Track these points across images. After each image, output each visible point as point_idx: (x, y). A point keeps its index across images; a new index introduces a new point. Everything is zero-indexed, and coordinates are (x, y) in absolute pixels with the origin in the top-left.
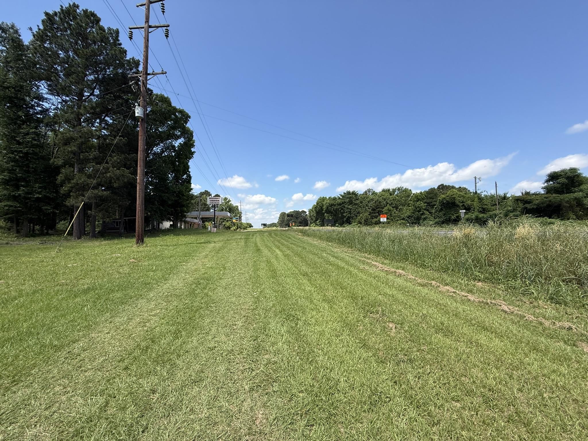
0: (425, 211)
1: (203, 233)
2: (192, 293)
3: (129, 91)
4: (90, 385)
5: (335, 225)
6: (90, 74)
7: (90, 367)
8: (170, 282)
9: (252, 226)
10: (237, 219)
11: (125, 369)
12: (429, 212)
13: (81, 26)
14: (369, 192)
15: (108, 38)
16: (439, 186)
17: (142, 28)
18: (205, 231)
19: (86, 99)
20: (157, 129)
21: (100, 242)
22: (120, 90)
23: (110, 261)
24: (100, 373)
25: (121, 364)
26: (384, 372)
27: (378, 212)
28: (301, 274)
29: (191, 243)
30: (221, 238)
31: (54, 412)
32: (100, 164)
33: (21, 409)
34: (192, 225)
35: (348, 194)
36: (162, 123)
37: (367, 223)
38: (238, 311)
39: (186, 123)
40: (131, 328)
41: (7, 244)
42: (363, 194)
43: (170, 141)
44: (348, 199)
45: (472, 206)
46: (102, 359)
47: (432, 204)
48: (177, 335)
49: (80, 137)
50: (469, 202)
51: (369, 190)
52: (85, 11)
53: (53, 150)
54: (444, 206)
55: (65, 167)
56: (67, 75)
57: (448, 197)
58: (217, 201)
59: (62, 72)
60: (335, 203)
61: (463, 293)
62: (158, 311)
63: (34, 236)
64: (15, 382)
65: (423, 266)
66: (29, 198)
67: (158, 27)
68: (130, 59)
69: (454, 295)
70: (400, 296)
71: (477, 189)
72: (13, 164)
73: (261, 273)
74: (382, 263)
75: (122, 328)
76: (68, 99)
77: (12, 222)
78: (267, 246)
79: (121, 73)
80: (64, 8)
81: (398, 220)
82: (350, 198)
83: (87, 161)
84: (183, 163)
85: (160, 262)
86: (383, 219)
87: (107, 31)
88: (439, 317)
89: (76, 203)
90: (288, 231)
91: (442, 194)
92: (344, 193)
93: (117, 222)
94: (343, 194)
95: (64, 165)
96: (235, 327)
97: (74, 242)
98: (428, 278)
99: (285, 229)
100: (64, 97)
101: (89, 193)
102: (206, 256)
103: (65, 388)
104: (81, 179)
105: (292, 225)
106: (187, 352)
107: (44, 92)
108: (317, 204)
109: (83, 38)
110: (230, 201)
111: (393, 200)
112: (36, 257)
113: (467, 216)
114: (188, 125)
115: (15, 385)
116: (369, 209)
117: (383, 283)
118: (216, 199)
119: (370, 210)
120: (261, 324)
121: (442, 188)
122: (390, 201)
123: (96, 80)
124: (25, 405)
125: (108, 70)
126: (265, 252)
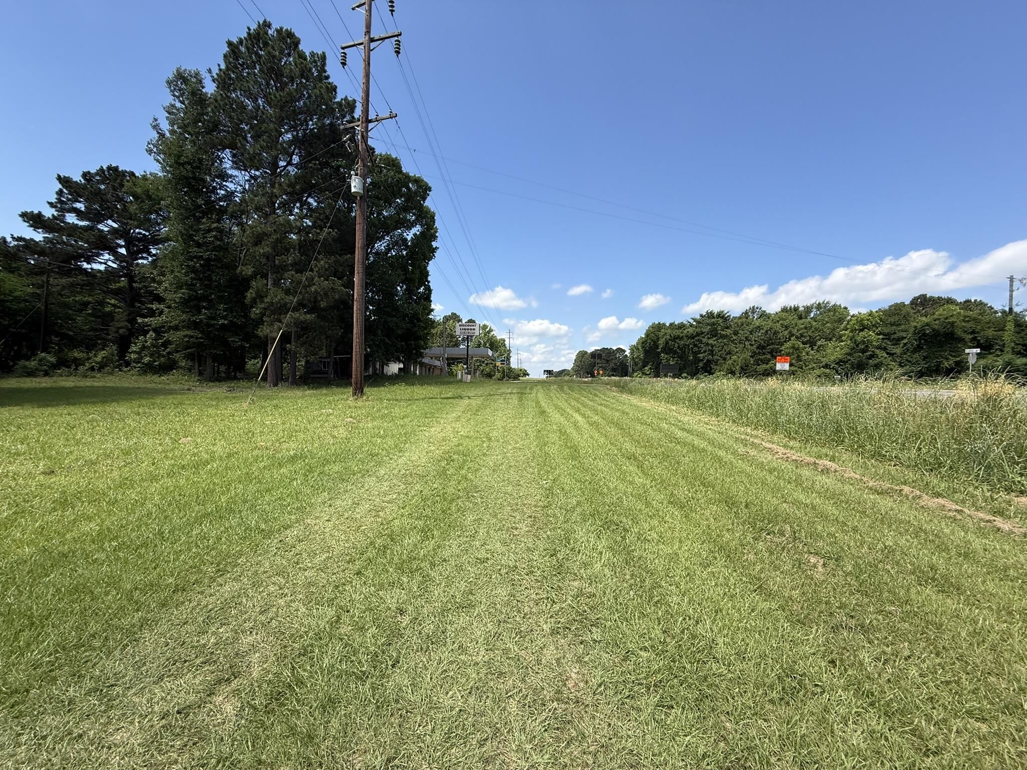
0: (878, 351)
1: (450, 383)
2: (443, 473)
3: (341, 152)
4: (313, 589)
5: (680, 375)
6: (287, 132)
7: (309, 565)
8: (407, 454)
9: (528, 375)
10: (504, 361)
11: (357, 574)
12: (888, 353)
13: (274, 57)
14: (753, 313)
15: (310, 69)
16: (916, 299)
17: (359, 44)
18: (452, 380)
19: (281, 171)
20: (380, 213)
21: (303, 391)
22: (328, 152)
23: (319, 419)
24: (323, 575)
25: (351, 566)
26: (808, 640)
27: (771, 353)
28: (623, 455)
29: (432, 398)
30: (480, 391)
31: (271, 619)
32: (302, 273)
33: (231, 607)
34: (431, 370)
35: (709, 317)
36: (389, 202)
37: (746, 371)
38: (518, 507)
39: (424, 199)
40: (359, 516)
41: (189, 390)
42: (740, 318)
43: (399, 231)
44: (710, 327)
45: (998, 341)
46: (324, 557)
47: (896, 336)
48: (426, 533)
49: (275, 230)
50: (990, 333)
51: (753, 310)
52: (279, 31)
53: (240, 253)
54: (926, 340)
55: (256, 278)
56: (256, 137)
57: (937, 322)
58: (471, 329)
59: (249, 133)
60: (681, 335)
61: (981, 515)
62: (395, 497)
63: (220, 381)
64: (221, 572)
65: (878, 455)
66: (213, 325)
67: (383, 39)
68: (342, 99)
69: (959, 517)
70: (830, 509)
71: (1014, 303)
72: (193, 275)
73: (552, 450)
74: (785, 446)
75: (346, 515)
76: (257, 173)
77: (193, 360)
78: (557, 407)
79: (329, 124)
80: (252, 31)
81: (813, 369)
82: (714, 324)
83: (283, 268)
84: (419, 267)
85: (390, 425)
86: (782, 366)
87: (309, 59)
88: (926, 556)
89: (271, 332)
90: (591, 383)
91: (922, 316)
92: (701, 316)
93: (325, 362)
94: (698, 317)
95: (254, 276)
96: (516, 533)
97: (269, 391)
98: (893, 479)
99: (586, 380)
100: (253, 172)
101: (288, 318)
102: (458, 419)
103: (281, 589)
104: (276, 296)
105: (598, 374)
106: (445, 560)
107: (228, 166)
108: (647, 335)
109: (276, 75)
110: (492, 331)
111: (806, 328)
112: (225, 409)
113: (982, 362)
114: (428, 203)
115: (221, 575)
116: (751, 345)
117: (789, 482)
118: (470, 327)
119: (752, 348)
120: (559, 531)
121: (922, 304)
122: (798, 330)
123: (295, 141)
124: (236, 604)
125: (311, 123)
126: (556, 416)
